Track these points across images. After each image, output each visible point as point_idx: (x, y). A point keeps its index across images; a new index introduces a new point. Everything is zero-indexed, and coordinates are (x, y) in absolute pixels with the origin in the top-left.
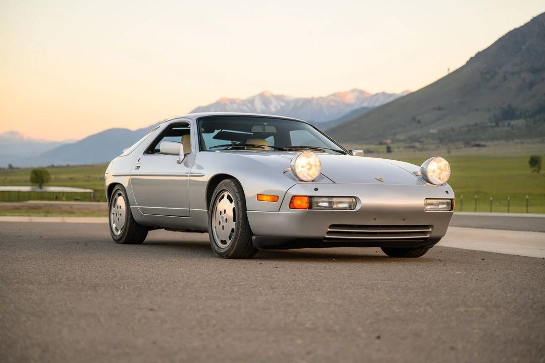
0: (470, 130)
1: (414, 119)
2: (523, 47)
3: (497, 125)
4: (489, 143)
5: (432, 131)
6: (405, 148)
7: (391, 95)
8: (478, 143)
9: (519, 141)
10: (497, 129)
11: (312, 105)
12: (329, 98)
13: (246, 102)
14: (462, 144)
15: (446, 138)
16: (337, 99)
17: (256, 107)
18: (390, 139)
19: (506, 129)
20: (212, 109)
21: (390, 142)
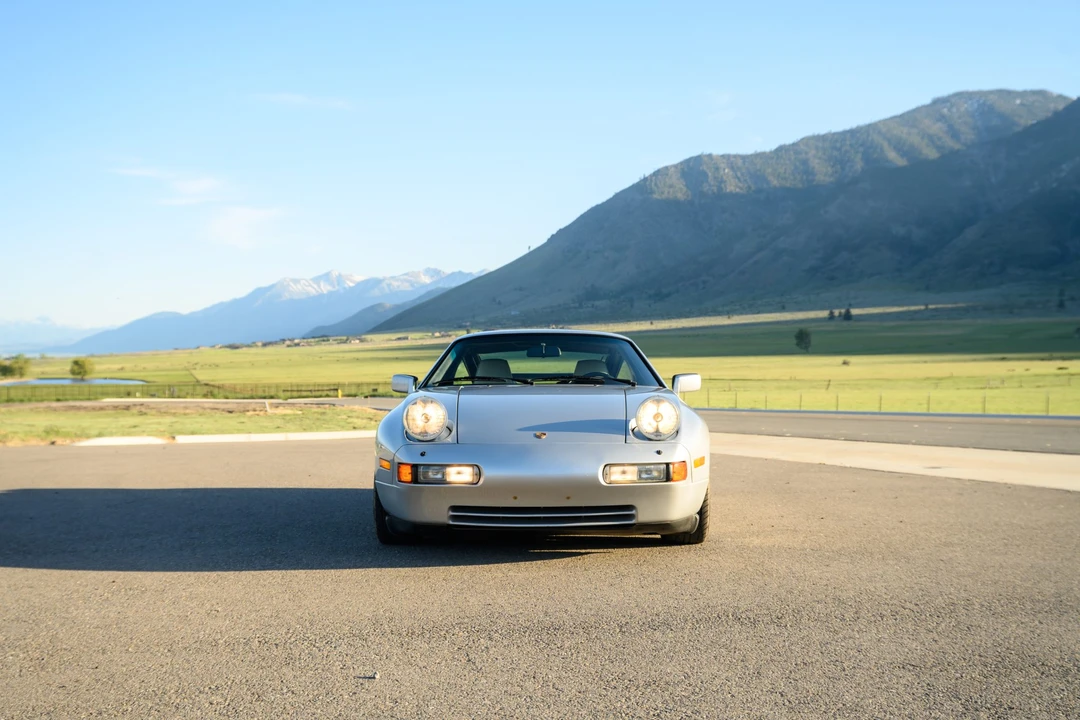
1: (494, 300)
3: (581, 306)
5: (513, 313)
7: (468, 274)
8: (561, 325)
10: (581, 310)
11: (384, 285)
12: (402, 277)
13: (311, 282)
14: (545, 326)
15: (527, 320)
16: (411, 279)
17: (323, 289)
18: (470, 321)
19: (590, 310)
20: (274, 290)
21: (469, 325)
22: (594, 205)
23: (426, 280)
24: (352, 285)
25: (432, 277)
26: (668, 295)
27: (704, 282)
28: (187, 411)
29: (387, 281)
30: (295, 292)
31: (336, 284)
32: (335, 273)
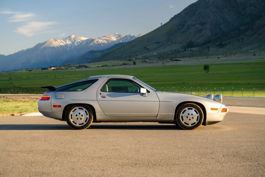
0: (172, 53)
1: (145, 48)
2: (197, 13)
3: (185, 50)
4: (182, 59)
5: (154, 54)
6: (142, 62)
7: (133, 36)
8: (176, 59)
9: (196, 58)
10: (186, 52)
11: (95, 42)
12: (103, 38)
13: (62, 41)
14: (169, 60)
15: (161, 57)
16: (107, 39)
17: (67, 43)
18: (134, 58)
19: (189, 52)
20: (46, 44)
21: (134, 59)
22: (191, 4)
23: (114, 39)
24: (79, 40)
25: (117, 37)
26: (226, 45)
27: (242, 39)
28: (25, 100)
29: (97, 40)
30: (55, 45)
31: (73, 41)
32: (73, 36)
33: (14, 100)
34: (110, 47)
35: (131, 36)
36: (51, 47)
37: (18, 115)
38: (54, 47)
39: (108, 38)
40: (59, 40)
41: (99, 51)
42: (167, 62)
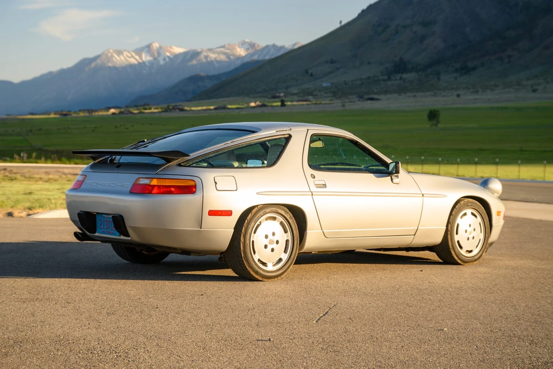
0: (362, 84)
1: (307, 72)
3: (389, 79)
4: (382, 97)
5: (324, 85)
6: (299, 101)
7: (282, 47)
8: (371, 96)
9: (411, 94)
10: (389, 83)
11: (202, 57)
12: (218, 50)
13: (133, 54)
14: (356, 98)
15: (338, 92)
16: (227, 51)
17: (144, 59)
18: (283, 92)
19: (398, 82)
20: (99, 61)
21: (283, 96)
23: (241, 52)
24: (168, 54)
25: (247, 49)
26: (474, 69)
27: (509, 57)
29: (205, 54)
30: (118, 63)
31: (156, 55)
32: (156, 45)
33: (26, 177)
34: (232, 67)
35: (277, 46)
36: (110, 67)
37: (21, 215)
38: (115, 68)
39: (228, 49)
40: (125, 53)
41: (210, 78)
42: (351, 102)
